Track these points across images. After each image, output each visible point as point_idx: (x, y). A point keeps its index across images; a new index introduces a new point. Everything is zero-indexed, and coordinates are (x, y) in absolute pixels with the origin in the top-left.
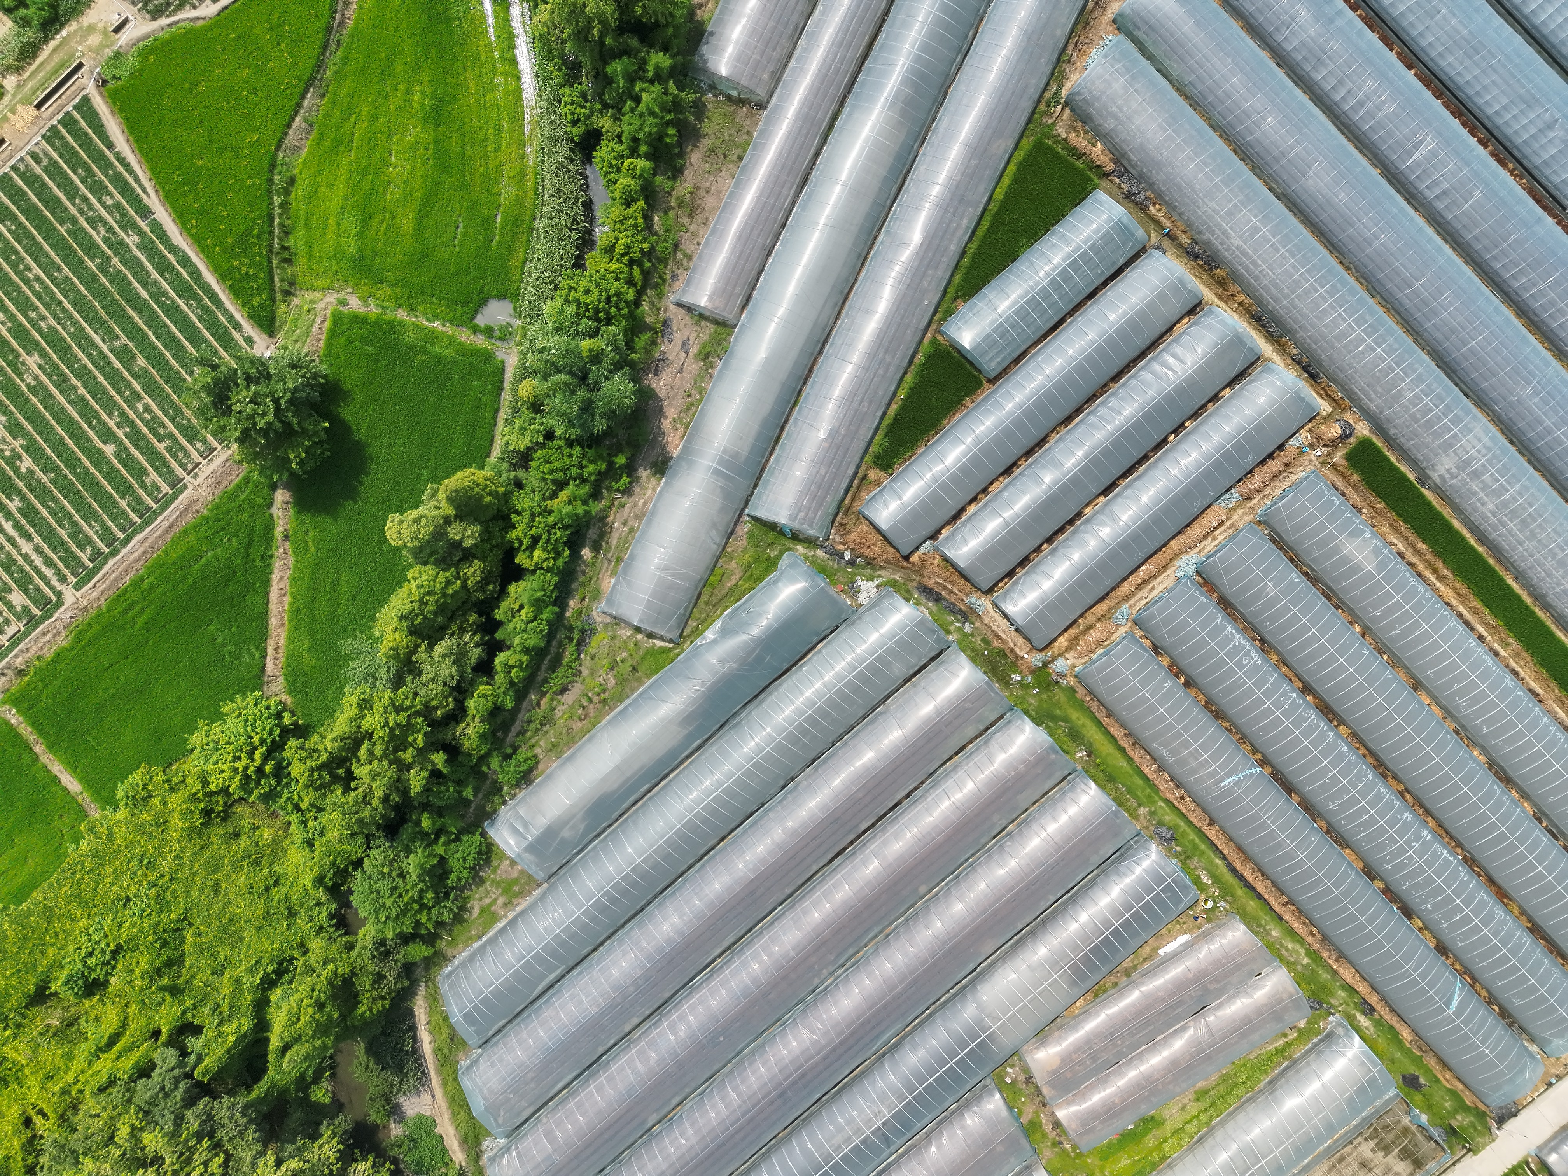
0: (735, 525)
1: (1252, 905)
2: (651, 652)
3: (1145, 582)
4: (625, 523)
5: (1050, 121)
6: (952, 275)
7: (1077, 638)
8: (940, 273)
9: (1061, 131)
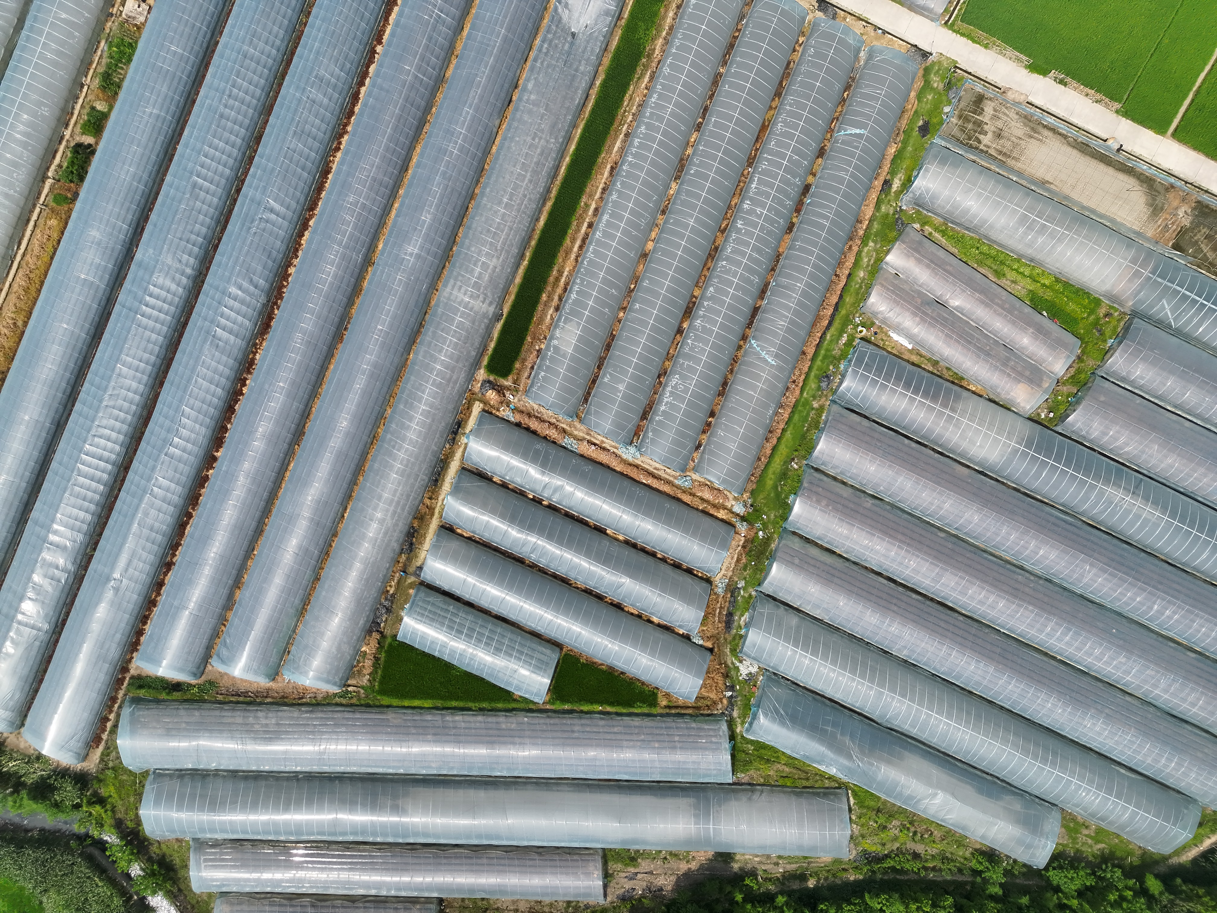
0: (742, 784)
1: (848, 299)
2: (861, 804)
3: (654, 476)
4: (777, 864)
5: (362, 691)
6: (500, 710)
7: (714, 506)
8: (502, 719)
9: (365, 680)
